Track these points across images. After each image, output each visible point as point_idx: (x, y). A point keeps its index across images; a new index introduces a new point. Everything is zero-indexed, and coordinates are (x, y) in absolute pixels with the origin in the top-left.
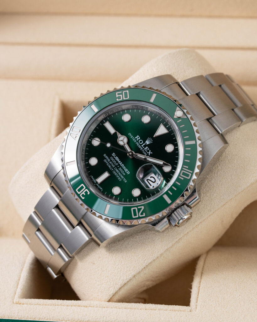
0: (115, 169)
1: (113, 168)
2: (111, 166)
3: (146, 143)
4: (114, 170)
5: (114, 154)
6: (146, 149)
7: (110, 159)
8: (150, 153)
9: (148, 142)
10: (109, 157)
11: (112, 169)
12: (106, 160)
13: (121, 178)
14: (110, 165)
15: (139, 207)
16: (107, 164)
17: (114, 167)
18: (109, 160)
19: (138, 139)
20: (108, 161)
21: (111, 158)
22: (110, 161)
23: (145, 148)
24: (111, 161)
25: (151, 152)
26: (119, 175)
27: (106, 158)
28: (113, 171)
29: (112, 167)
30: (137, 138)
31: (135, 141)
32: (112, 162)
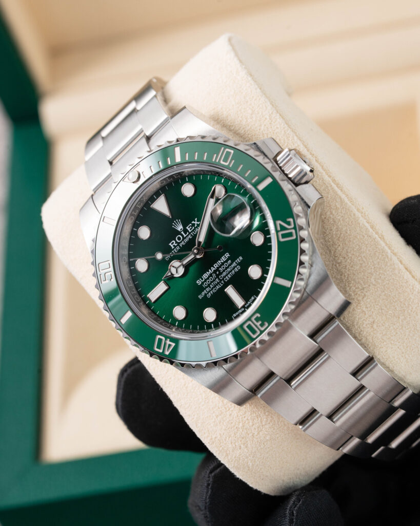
0: (221, 277)
1: (221, 280)
2: (217, 285)
3: (181, 229)
4: (223, 279)
5: (199, 282)
6: (191, 229)
7: (207, 287)
8: (196, 223)
9: (180, 228)
10: (203, 289)
11: (222, 283)
12: (208, 294)
13: (236, 266)
14: (215, 286)
15: (279, 228)
16: (214, 291)
17: (219, 279)
18: (208, 289)
19: (174, 244)
20: (209, 291)
21: (204, 286)
22: (210, 288)
23: (188, 231)
24: (209, 286)
25: (195, 221)
26: (231, 271)
27: (205, 294)
28: (224, 281)
29: (218, 283)
30: (174, 246)
31: (178, 248)
32: (211, 284)
